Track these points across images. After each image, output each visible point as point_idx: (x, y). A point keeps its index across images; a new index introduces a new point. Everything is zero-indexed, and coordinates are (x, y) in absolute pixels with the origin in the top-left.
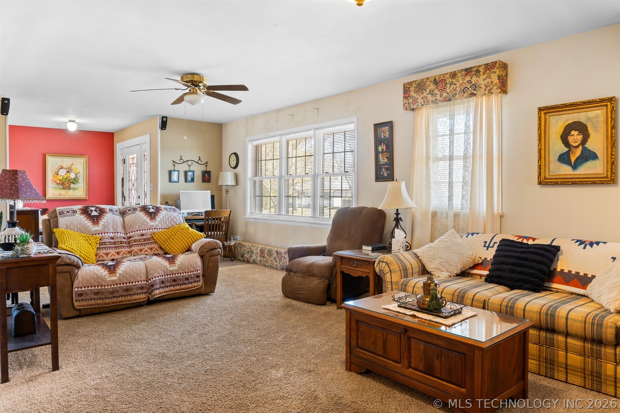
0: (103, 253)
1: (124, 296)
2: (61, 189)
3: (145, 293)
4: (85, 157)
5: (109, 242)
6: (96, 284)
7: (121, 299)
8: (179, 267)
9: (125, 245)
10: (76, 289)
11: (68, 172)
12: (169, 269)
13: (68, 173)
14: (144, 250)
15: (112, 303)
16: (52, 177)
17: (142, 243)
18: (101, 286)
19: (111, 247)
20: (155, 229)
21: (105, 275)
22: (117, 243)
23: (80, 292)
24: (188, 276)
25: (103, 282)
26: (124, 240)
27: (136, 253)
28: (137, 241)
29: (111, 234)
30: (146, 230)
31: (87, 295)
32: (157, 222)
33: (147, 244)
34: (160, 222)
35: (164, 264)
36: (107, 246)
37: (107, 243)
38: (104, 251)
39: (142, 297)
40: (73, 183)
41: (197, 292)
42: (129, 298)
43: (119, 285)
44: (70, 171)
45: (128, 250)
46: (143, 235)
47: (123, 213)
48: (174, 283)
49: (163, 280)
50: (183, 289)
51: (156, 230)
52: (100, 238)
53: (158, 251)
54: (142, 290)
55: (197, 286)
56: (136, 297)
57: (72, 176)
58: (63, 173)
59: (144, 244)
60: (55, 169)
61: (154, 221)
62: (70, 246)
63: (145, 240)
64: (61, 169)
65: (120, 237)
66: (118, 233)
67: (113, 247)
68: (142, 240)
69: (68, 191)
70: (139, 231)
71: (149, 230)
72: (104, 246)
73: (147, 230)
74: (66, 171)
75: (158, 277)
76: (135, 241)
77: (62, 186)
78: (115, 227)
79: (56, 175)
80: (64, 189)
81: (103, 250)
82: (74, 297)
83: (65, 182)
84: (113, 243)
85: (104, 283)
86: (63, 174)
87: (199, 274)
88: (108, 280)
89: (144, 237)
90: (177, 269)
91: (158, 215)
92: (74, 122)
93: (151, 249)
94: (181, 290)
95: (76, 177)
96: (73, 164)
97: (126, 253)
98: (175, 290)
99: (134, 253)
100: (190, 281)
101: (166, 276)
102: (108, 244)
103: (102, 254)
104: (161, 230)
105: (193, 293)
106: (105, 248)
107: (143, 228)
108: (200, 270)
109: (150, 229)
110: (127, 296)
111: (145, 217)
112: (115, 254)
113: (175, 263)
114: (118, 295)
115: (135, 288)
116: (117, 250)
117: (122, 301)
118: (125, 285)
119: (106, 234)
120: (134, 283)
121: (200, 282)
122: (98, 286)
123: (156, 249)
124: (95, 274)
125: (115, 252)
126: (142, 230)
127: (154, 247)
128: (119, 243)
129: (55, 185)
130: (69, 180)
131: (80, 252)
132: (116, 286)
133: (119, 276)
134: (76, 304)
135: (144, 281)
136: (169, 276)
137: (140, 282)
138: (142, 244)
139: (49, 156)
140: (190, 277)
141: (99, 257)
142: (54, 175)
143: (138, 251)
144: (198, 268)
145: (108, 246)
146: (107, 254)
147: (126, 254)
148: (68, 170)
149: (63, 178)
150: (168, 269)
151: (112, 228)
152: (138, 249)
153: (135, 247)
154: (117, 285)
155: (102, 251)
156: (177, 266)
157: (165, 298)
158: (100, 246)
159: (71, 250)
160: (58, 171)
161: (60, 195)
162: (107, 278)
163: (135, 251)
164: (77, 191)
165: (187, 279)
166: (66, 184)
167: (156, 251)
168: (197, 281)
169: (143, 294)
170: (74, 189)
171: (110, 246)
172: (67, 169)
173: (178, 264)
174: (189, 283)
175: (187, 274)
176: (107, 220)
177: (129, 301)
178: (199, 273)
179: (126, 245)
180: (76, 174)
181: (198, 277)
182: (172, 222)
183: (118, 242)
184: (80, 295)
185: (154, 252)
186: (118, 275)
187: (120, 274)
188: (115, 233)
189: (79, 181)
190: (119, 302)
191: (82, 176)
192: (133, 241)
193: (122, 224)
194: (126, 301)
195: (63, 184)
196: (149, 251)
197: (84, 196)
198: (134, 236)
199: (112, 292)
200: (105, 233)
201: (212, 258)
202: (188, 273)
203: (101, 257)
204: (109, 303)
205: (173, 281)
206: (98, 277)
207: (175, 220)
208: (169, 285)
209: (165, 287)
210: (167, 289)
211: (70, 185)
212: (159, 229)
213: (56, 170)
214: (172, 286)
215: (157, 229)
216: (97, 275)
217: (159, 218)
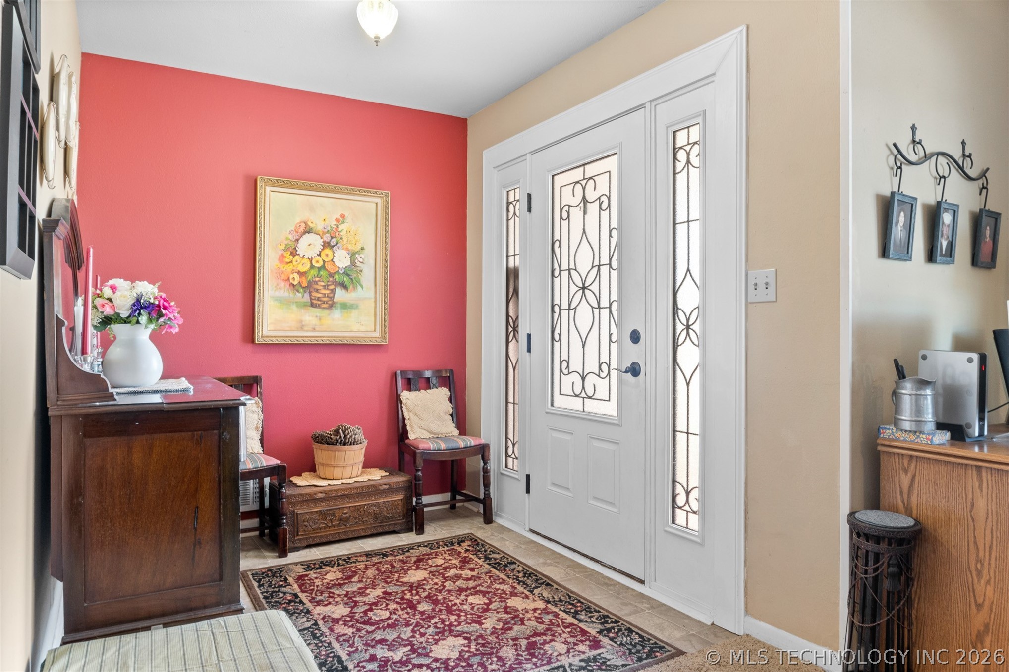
2: (304, 305)
4: (380, 195)
11: (326, 245)
13: (327, 251)
16: (276, 263)
40: (344, 286)
44: (334, 241)
57: (342, 260)
58: (310, 246)
60: (287, 234)
64: (305, 232)
69: (326, 312)
74: (320, 242)
77: (307, 296)
79: (287, 254)
80: (312, 305)
83: (316, 282)
86: (312, 252)
95: (353, 263)
96: (343, 216)
129: (285, 292)
130: (331, 275)
139: (268, 184)
142: (283, 256)
148: (327, 238)
149: (312, 267)
160: (297, 240)
161: (301, 328)
164: (354, 313)
166: (319, 288)
170: (345, 306)
172: (324, 233)
180: (353, 255)
189: (363, 281)
191: (372, 262)
195: (309, 288)
197: (377, 334)
211: (333, 292)
213: (291, 237)
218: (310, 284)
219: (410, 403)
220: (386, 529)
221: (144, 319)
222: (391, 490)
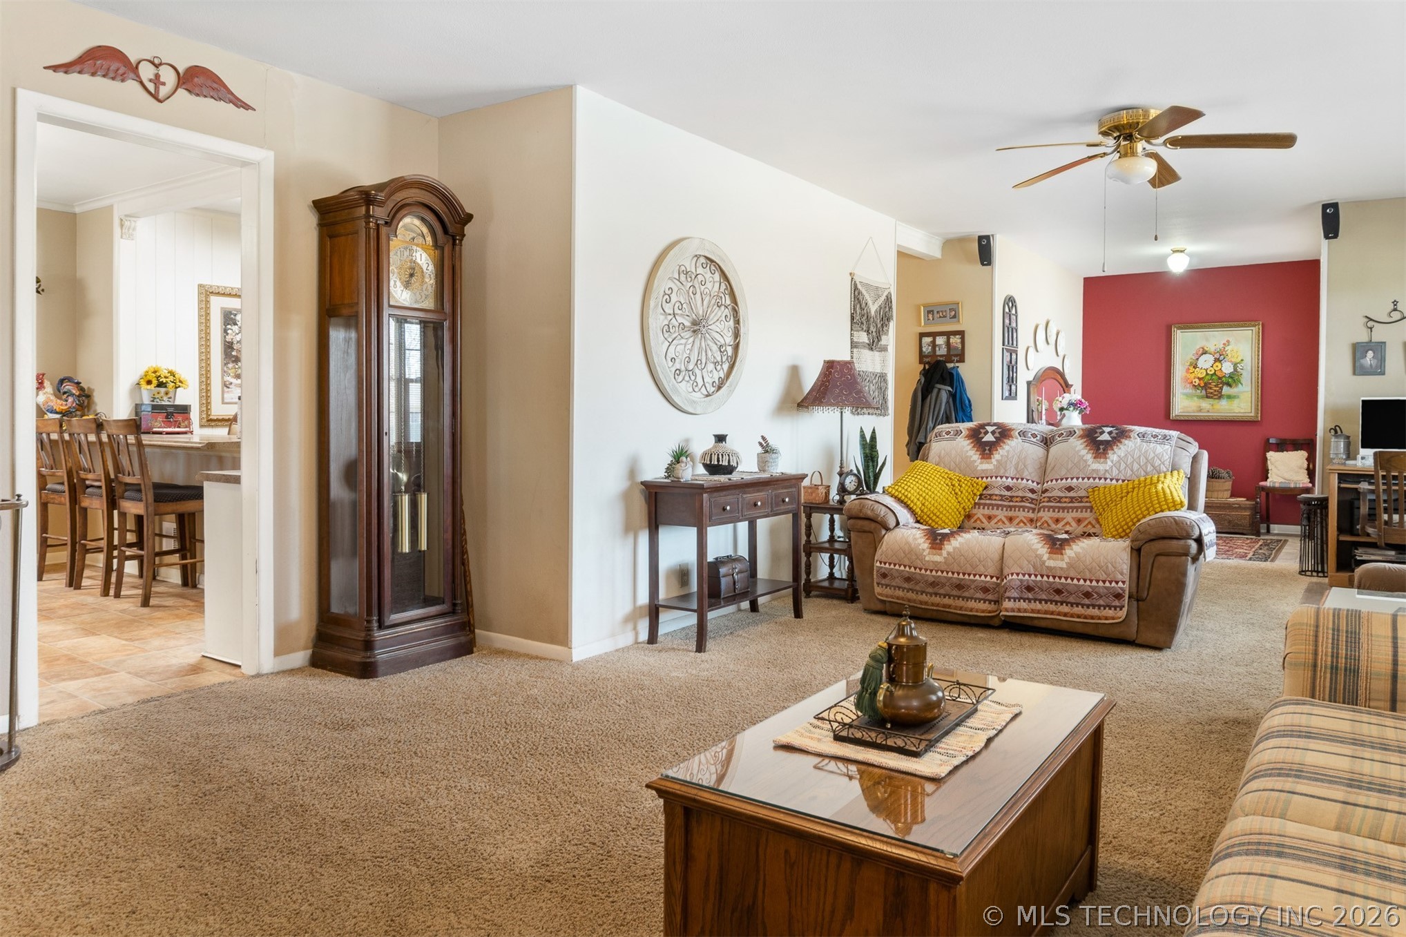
0: (983, 515)
1: (954, 596)
2: (1202, 397)
3: (990, 602)
4: (1255, 326)
5: (1001, 495)
6: (907, 562)
7: (946, 601)
8: (1070, 565)
9: (1028, 505)
10: (878, 564)
11: (1217, 360)
12: (1047, 564)
13: (1217, 364)
14: (1065, 521)
15: (933, 604)
16: (1185, 374)
17: (1064, 505)
18: (915, 568)
19: (1001, 505)
20: (1100, 479)
21: (924, 550)
22: (1015, 499)
23: (883, 571)
24: (1090, 590)
25: (919, 562)
26: (1030, 495)
27: (1046, 525)
28: (1055, 499)
29: (1010, 480)
30: (1080, 479)
31: (893, 578)
32: (1109, 463)
33: (1072, 508)
34: (1117, 465)
35: (1038, 549)
36: (993, 502)
37: (994, 497)
38: (986, 512)
39: (980, 607)
40: (1229, 385)
41: (1115, 633)
42: (960, 603)
43: (945, 574)
44: (1222, 357)
45: (1031, 515)
46: (1070, 489)
47: (1047, 442)
48: (1057, 598)
49: (1031, 584)
50: (1079, 616)
51: (1102, 481)
52: (984, 485)
53: (1094, 527)
54: (984, 593)
55: (1113, 618)
56: (971, 604)
57: (1227, 368)
58: (1206, 362)
59: (1068, 508)
60: (1191, 356)
61: (1102, 460)
62: (903, 491)
63: (1072, 499)
64: (1202, 354)
65: (1024, 489)
66: (1022, 479)
67: (1005, 506)
68: (1067, 500)
69: (1217, 401)
70: (1064, 481)
71: (1086, 480)
72: (988, 502)
73: (1083, 479)
74: (1213, 359)
75: (1018, 574)
76: (1050, 499)
77: (1204, 392)
78: (1021, 466)
79: (1191, 368)
80: (1207, 397)
81: (984, 508)
82: (875, 576)
83: (1210, 384)
84: (1007, 499)
85: (919, 564)
86: (1207, 365)
87: (1121, 592)
88: (927, 559)
89: (1072, 494)
90: (1065, 566)
91: (1115, 447)
92: (1182, 251)
93: (1079, 521)
94: (1072, 616)
95: (1235, 370)
96: (1228, 341)
97: (1025, 521)
98: (1059, 614)
99: (1042, 524)
100: (1094, 602)
101: (1039, 578)
102: (997, 498)
103: (981, 517)
104: (1114, 481)
105: (1102, 632)
106: (989, 505)
107: (1074, 475)
108: (1124, 582)
109: (1089, 479)
110: (959, 597)
111: (1084, 452)
112: (1004, 519)
113: (1062, 554)
114: (942, 591)
115: (973, 587)
116: (1010, 514)
117: (949, 606)
118: (956, 575)
119: (999, 478)
120: (972, 577)
121: (1121, 609)
122: (910, 567)
123: (1090, 523)
124: (907, 543)
125: (1006, 517)
126: (1072, 479)
127: (1086, 519)
128: (1018, 499)
129: (1190, 390)
130: (1220, 378)
131: (923, 505)
132: (939, 573)
133: (946, 556)
134: (878, 590)
135: (992, 577)
136: (1045, 578)
137: (983, 578)
138: (1063, 508)
139: (1179, 328)
140: (1096, 593)
141: (975, 521)
142: (1189, 369)
143: (1050, 522)
144: (1119, 577)
145: (996, 502)
146: (990, 518)
147: (1024, 523)
148: (1217, 356)
149: (1207, 374)
150: (1044, 563)
151: (1013, 468)
152: (1051, 518)
153: (1046, 513)
154: (942, 572)
155: (981, 510)
156: (1067, 560)
157: (1036, 623)
158: (982, 501)
159: (903, 497)
160: (1198, 359)
161: (1200, 411)
162: (925, 556)
163: (1043, 520)
164: (1236, 401)
165: (1087, 595)
166: (1212, 386)
167: (1090, 526)
168: (1115, 608)
169: (985, 602)
170: (1229, 397)
171: (1000, 503)
172: (1215, 353)
173: (1069, 557)
174: (1094, 606)
175: (1088, 583)
176: (1008, 452)
177: (961, 608)
178: (1121, 588)
179: (1033, 506)
180: (1235, 365)
181: (1118, 596)
182: (1149, 466)
183: (1017, 497)
184: (884, 576)
185: (1085, 530)
186: (944, 553)
187: (949, 553)
188: (1017, 479)
189: (1243, 381)
190: (944, 606)
191: (1249, 368)
192: (1046, 499)
193: (1041, 463)
194: (956, 608)
195: (1206, 386)
196: (1074, 524)
197: (1253, 414)
198: (1053, 489)
199: (933, 584)
200: (996, 477)
201: (1162, 559)
202: (1091, 581)
203: (978, 522)
204: (926, 603)
205: (1054, 591)
206: (911, 551)
207: (1157, 463)
208: (1044, 597)
209: (1035, 600)
210: (1038, 606)
211: (1221, 388)
212: (1111, 480)
213: (1193, 357)
214: (1052, 601)
215: (1106, 479)
216: (910, 545)
217: (1114, 456)
218: (1206, 384)
219: (1273, 459)
220: (1236, 531)
222: (1245, 509)
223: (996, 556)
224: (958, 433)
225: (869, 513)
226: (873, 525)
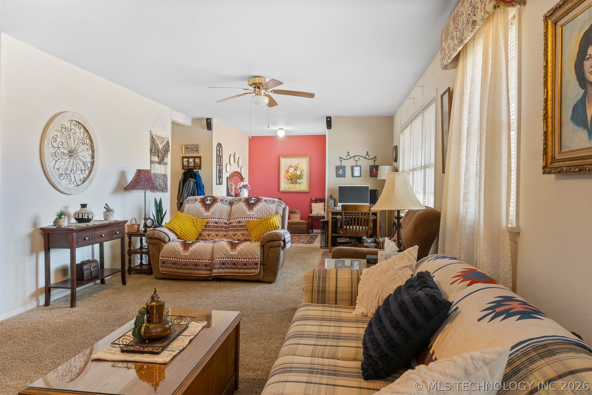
0: (206, 234)
1: (194, 269)
2: (290, 183)
3: (208, 270)
4: (307, 157)
5: (213, 226)
6: (173, 256)
7: (190, 271)
8: (239, 253)
9: (224, 229)
10: (161, 258)
11: (295, 170)
12: (230, 254)
13: (295, 171)
14: (238, 235)
15: (185, 273)
16: (284, 174)
17: (238, 229)
18: (177, 259)
19: (213, 230)
20: (251, 218)
21: (181, 251)
22: (219, 227)
23: (163, 261)
24: (246, 262)
25: (179, 256)
26: (225, 225)
27: (230, 237)
28: (234, 227)
29: (217, 219)
30: (243, 218)
31: (168, 263)
32: (254, 212)
33: (240, 230)
34: (256, 212)
35: (226, 248)
36: (210, 229)
37: (211, 227)
38: (207, 233)
39: (204, 273)
40: (299, 179)
41: (255, 278)
42: (196, 272)
43: (190, 260)
44: (297, 169)
45: (225, 233)
46: (240, 222)
47: (231, 204)
48: (234, 267)
49: (224, 262)
50: (242, 273)
51: (251, 219)
52: (206, 222)
53: (248, 237)
54: (206, 267)
55: (255, 273)
56: (201, 272)
57: (298, 173)
58: (291, 170)
59: (239, 230)
60: (286, 168)
61: (251, 211)
62: (172, 226)
63: (240, 226)
64: (290, 167)
65: (222, 223)
66: (222, 219)
67: (215, 230)
68: (239, 227)
69: (295, 185)
70: (237, 219)
71: (245, 218)
72: (208, 228)
73: (244, 218)
75: (219, 258)
76: (232, 227)
77: (291, 181)
78: (221, 214)
79: (287, 172)
80: (292, 183)
81: (206, 231)
82: (160, 263)
84: (216, 227)
85: (179, 257)
86: (292, 172)
87: (257, 262)
88: (182, 254)
89: (240, 224)
90: (237, 254)
91: (256, 206)
92: (283, 129)
93: (243, 235)
94: (240, 273)
95: (301, 173)
96: (299, 163)
97: (223, 236)
98: (235, 273)
99: (229, 237)
100: (248, 267)
101: (227, 259)
102: (212, 227)
103: (205, 235)
104: (256, 219)
105: (251, 279)
106: (208, 230)
107: (241, 217)
108: (258, 259)
109: (246, 218)
110: (195, 269)
111: (245, 208)
112: (215, 235)
113: (236, 249)
114: (188, 267)
115: (201, 265)
116: (217, 233)
117: (192, 274)
118: (194, 260)
119: (212, 219)
120: (201, 261)
121: (257, 269)
122: (175, 258)
123: (247, 235)
124: (174, 248)
125: (215, 234)
126: (240, 218)
127: (246, 234)
128: (220, 227)
129: (286, 181)
130: (296, 176)
131: (181, 231)
132: (187, 260)
133: (190, 252)
134: (161, 269)
135: (209, 260)
136: (229, 259)
137: (205, 261)
138: (237, 230)
139: (283, 157)
140: (248, 263)
141: (203, 237)
143: (232, 236)
144: (257, 257)
145: (211, 229)
146: (209, 235)
147: (222, 237)
148: (295, 168)
149: (292, 175)
150: (229, 253)
151: (218, 215)
152: (232, 234)
153: (231, 232)
154: (188, 259)
155: (205, 232)
156: (237, 251)
157: (226, 277)
158: (206, 228)
159: (172, 228)
160: (289, 169)
161: (290, 188)
162: (181, 253)
163: (230, 235)
164: (302, 185)
165: (245, 264)
166: (294, 179)
167: (247, 237)
168: (255, 269)
169: (206, 271)
170: (299, 183)
171: (213, 229)
173: (238, 250)
174: (248, 269)
175: (245, 260)
176: (216, 208)
177: (196, 274)
178: (257, 261)
179: (226, 229)
180: (301, 172)
181: (256, 264)
182: (268, 212)
183: (219, 226)
184: (164, 263)
185: (245, 238)
186: (189, 251)
187: (191, 251)
188: (220, 219)
189: (304, 177)
190: (190, 274)
191: (306, 173)
192: (230, 227)
193: (229, 212)
194: (194, 274)
195: (291, 179)
196: (241, 236)
197: (307, 190)
198: (233, 222)
199: (185, 265)
200: (211, 218)
201: (272, 249)
202: (246, 259)
204: (182, 273)
205: (233, 264)
206: (175, 251)
207: (271, 211)
208: (229, 267)
209: (226, 268)
210: (227, 270)
211: (297, 180)
212: (255, 218)
214: (232, 268)
215: (253, 218)
216: (175, 249)
217: (255, 209)
218: (291, 178)
219: (313, 206)
220: (302, 232)
221: (244, 188)
222: (305, 224)
223: (210, 251)
224: (196, 200)
225: (157, 236)
226: (159, 241)
